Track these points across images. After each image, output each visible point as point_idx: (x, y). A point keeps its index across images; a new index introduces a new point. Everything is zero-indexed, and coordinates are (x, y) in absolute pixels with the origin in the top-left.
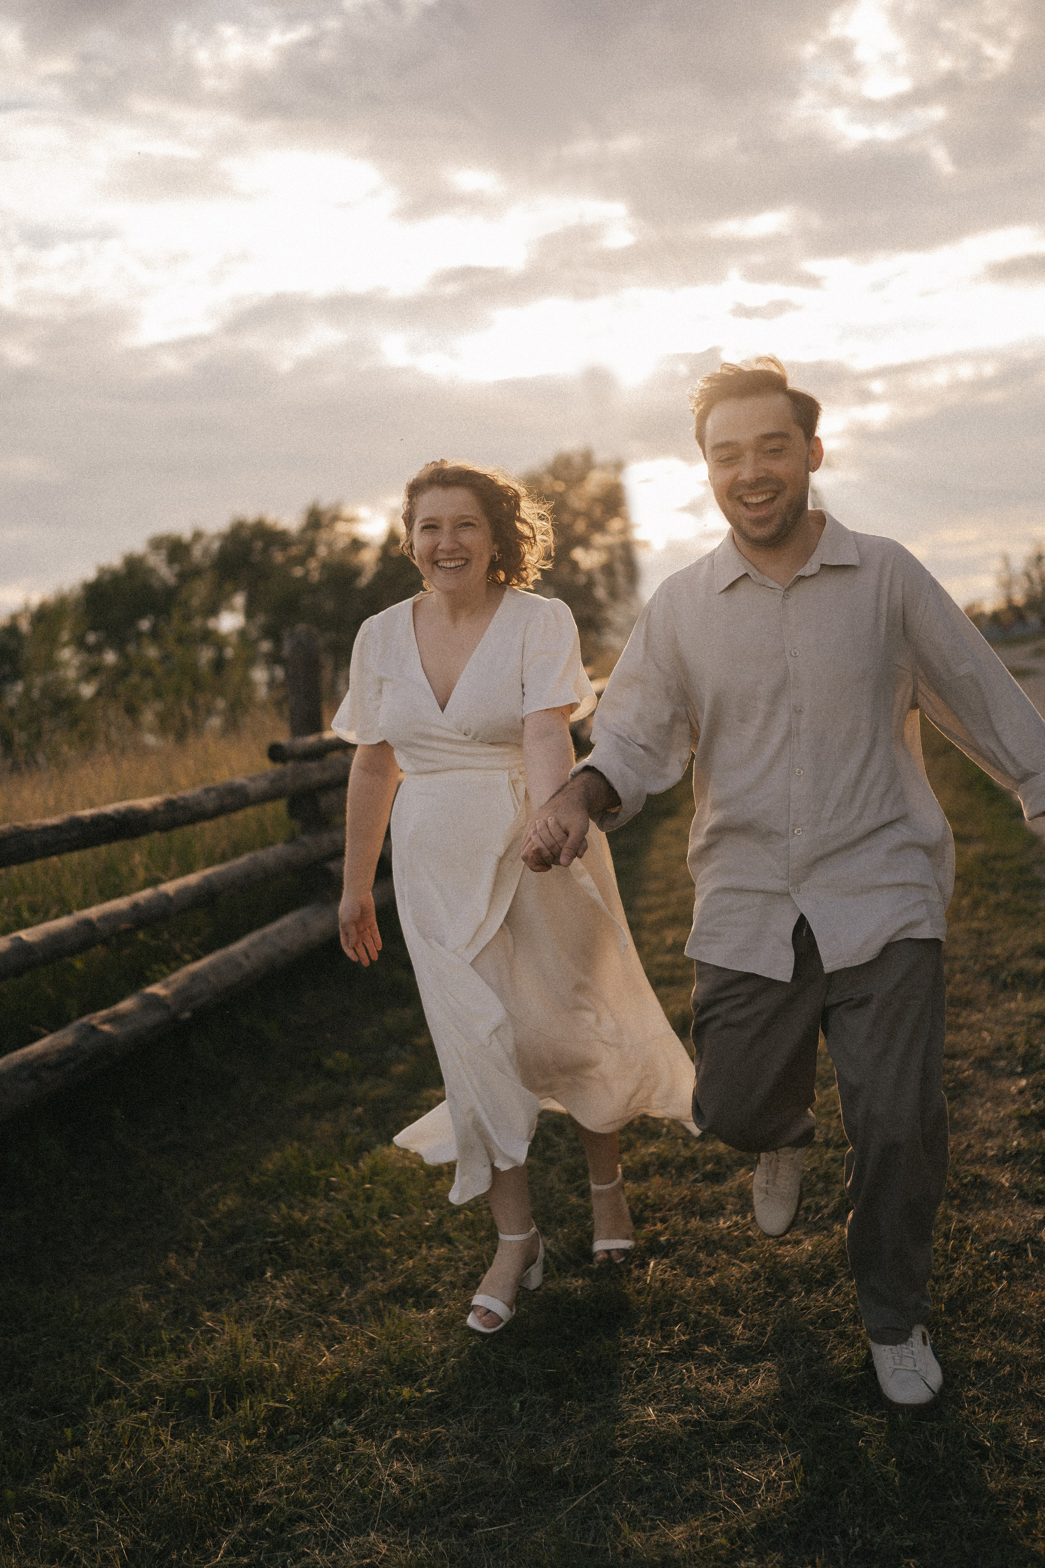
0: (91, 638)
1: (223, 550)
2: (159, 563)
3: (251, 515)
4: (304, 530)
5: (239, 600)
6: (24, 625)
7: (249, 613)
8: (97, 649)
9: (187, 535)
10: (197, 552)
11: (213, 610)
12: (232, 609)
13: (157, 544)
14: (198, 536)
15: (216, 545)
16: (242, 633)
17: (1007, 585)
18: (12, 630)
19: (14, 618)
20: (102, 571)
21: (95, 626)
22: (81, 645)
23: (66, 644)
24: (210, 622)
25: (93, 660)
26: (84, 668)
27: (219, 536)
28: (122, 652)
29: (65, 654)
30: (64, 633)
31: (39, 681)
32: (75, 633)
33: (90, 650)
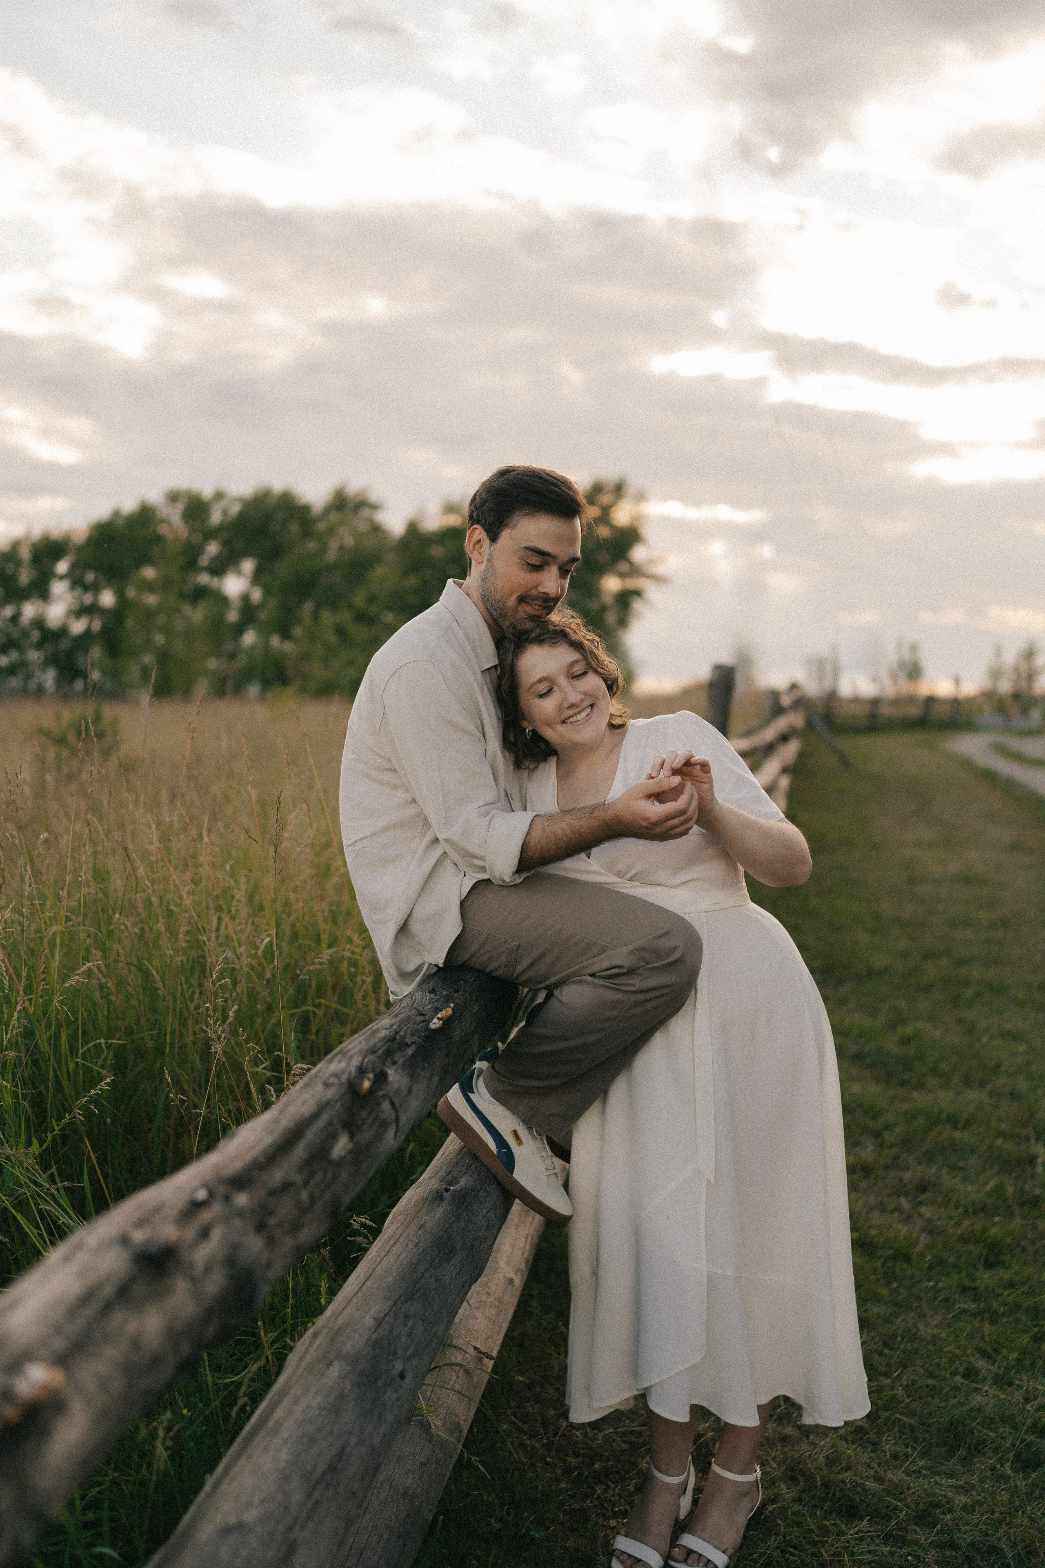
0: (90, 577)
1: (241, 516)
2: (175, 516)
3: (277, 485)
4: (328, 510)
5: (248, 566)
6: (25, 554)
7: (257, 577)
8: (95, 588)
9: (207, 491)
10: (216, 518)
11: (219, 568)
12: (239, 573)
13: (173, 497)
14: (219, 496)
15: (235, 509)
16: (245, 598)
17: (996, 674)
18: (11, 555)
19: (16, 545)
20: (116, 514)
21: (96, 566)
22: (76, 581)
23: (61, 578)
24: (215, 582)
25: (88, 599)
26: (76, 607)
27: (240, 499)
28: (120, 595)
29: (59, 588)
30: (62, 567)
31: (29, 610)
32: (73, 567)
33: (86, 588)
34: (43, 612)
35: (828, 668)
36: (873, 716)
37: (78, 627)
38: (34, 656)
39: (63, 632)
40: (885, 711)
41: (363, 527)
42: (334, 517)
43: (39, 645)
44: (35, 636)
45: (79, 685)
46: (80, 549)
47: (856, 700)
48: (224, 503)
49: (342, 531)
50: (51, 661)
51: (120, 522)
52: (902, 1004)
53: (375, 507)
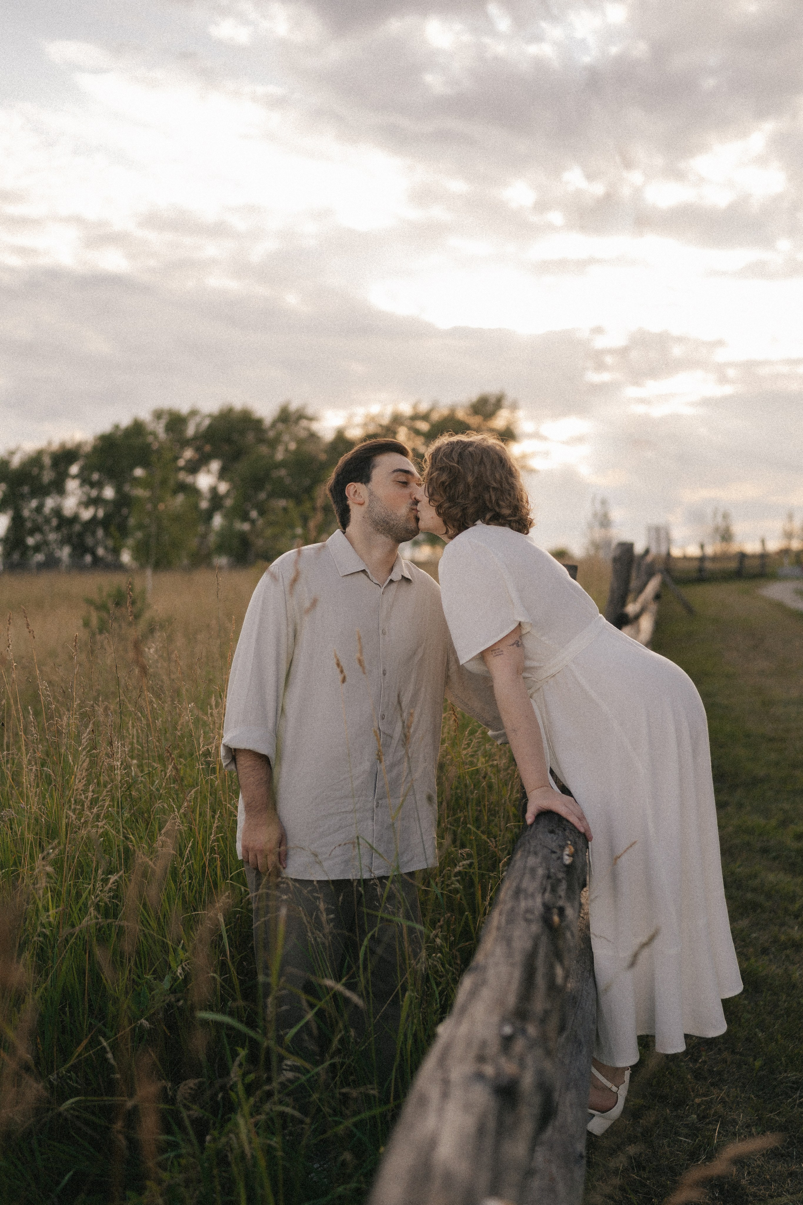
0: (95, 476)
1: (210, 426)
2: (160, 429)
4: (276, 422)
5: (215, 466)
6: (47, 460)
7: (223, 474)
8: (99, 485)
9: (184, 409)
10: (191, 431)
11: (194, 468)
12: (209, 471)
13: (158, 415)
14: (194, 413)
15: (207, 422)
16: (214, 490)
19: (40, 453)
21: (99, 469)
22: (85, 479)
23: (74, 477)
24: (189, 479)
25: (94, 493)
26: (84, 499)
27: (210, 416)
28: (119, 490)
29: (72, 485)
30: (74, 469)
31: (50, 503)
32: (82, 470)
33: (92, 485)
34: (60, 504)
35: (663, 535)
36: (701, 570)
37: (87, 514)
38: (52, 537)
39: (75, 518)
40: (708, 565)
41: (303, 434)
42: (280, 426)
43: (58, 528)
44: (55, 522)
45: (88, 558)
46: (87, 456)
47: (685, 558)
48: (198, 419)
49: (286, 438)
50: (66, 540)
51: (119, 433)
52: (787, 806)
53: (311, 419)
